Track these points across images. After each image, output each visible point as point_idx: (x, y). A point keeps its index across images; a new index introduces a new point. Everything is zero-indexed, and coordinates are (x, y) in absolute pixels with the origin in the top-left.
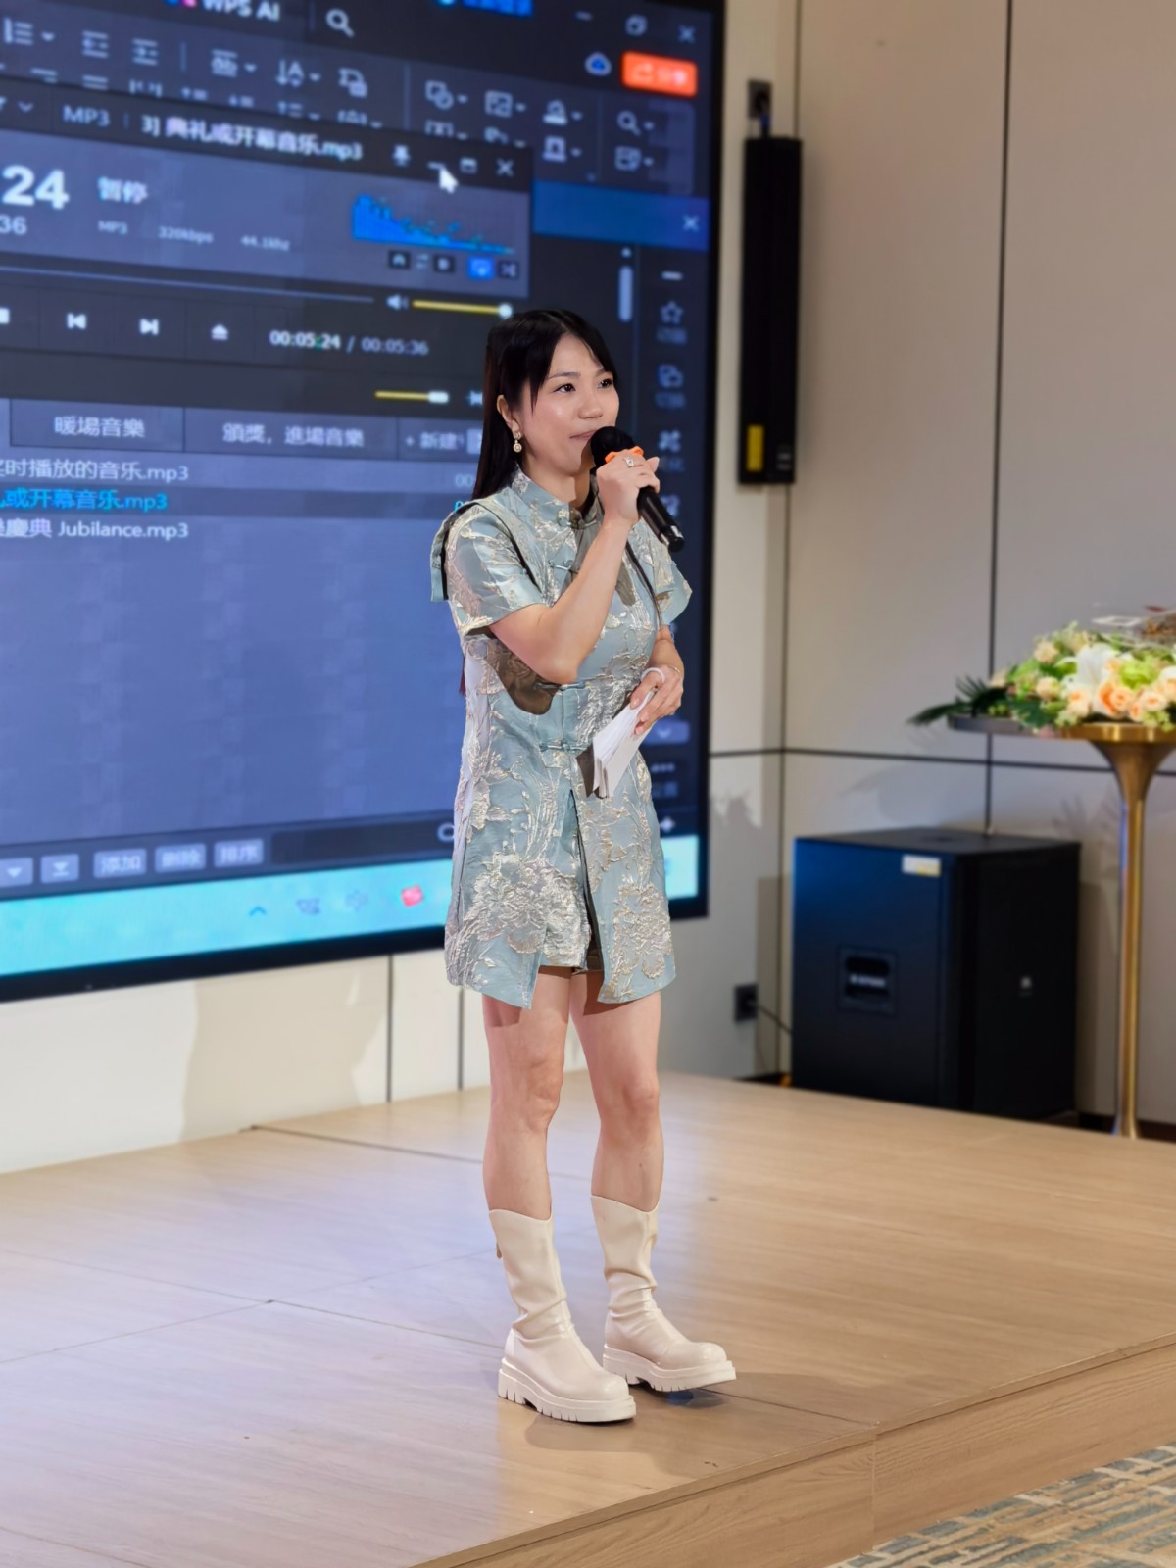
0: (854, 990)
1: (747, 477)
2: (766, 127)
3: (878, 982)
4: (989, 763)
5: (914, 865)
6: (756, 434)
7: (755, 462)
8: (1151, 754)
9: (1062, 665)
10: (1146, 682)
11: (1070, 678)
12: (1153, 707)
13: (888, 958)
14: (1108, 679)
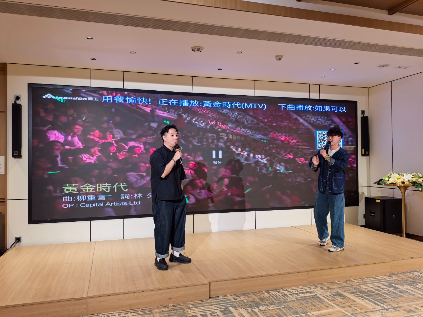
0: (371, 215)
1: (362, 155)
2: (363, 115)
3: (374, 215)
4: (393, 189)
5: (377, 201)
6: (363, 150)
7: (363, 153)
8: (406, 188)
9: (390, 177)
10: (400, 179)
11: (390, 178)
12: (400, 182)
13: (375, 212)
14: (395, 178)
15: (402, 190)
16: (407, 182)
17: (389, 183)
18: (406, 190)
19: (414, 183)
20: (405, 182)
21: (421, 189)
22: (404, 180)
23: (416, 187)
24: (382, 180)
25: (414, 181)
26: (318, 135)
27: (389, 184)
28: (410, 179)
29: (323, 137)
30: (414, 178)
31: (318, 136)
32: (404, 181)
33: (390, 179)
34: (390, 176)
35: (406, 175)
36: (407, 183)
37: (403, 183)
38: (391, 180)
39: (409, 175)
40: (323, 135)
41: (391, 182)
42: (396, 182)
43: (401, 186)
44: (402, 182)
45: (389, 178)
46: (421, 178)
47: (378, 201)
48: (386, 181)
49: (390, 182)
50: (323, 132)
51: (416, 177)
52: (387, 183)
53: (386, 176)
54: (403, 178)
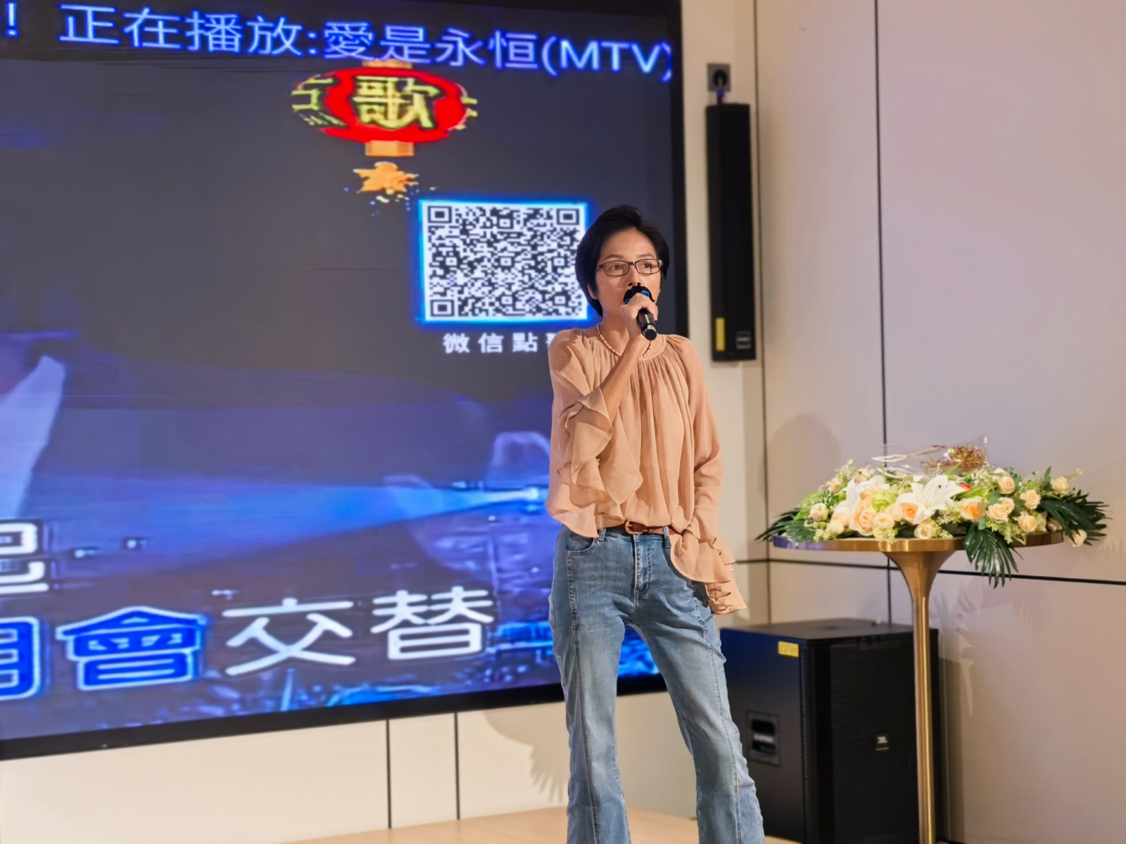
0: (757, 744)
1: (716, 356)
2: (720, 97)
3: (770, 740)
4: (888, 568)
5: (784, 648)
6: (720, 323)
7: (721, 345)
8: (931, 560)
9: (840, 494)
10: (887, 504)
11: (842, 503)
12: (885, 525)
13: (774, 720)
14: (865, 502)
15: (914, 572)
16: (926, 521)
17: (826, 536)
18: (939, 576)
19: (964, 532)
20: (915, 526)
21: (998, 568)
22: (911, 510)
23: (969, 554)
24: (795, 514)
25: (968, 516)
26: (425, 225)
27: (831, 539)
28: (942, 508)
29: (458, 242)
30: (965, 502)
31: (425, 234)
32: (908, 519)
33: (838, 509)
34: (838, 488)
35: (923, 482)
36: (926, 532)
37: (905, 530)
38: (844, 517)
39: (942, 479)
40: (464, 224)
41: (840, 530)
42: (867, 526)
43: (898, 550)
44: (897, 525)
45: (836, 499)
46: (1006, 499)
47: (789, 650)
48: (815, 524)
49: (836, 526)
50: (461, 207)
51: (979, 493)
52: (819, 533)
53: (820, 491)
54: (905, 498)
